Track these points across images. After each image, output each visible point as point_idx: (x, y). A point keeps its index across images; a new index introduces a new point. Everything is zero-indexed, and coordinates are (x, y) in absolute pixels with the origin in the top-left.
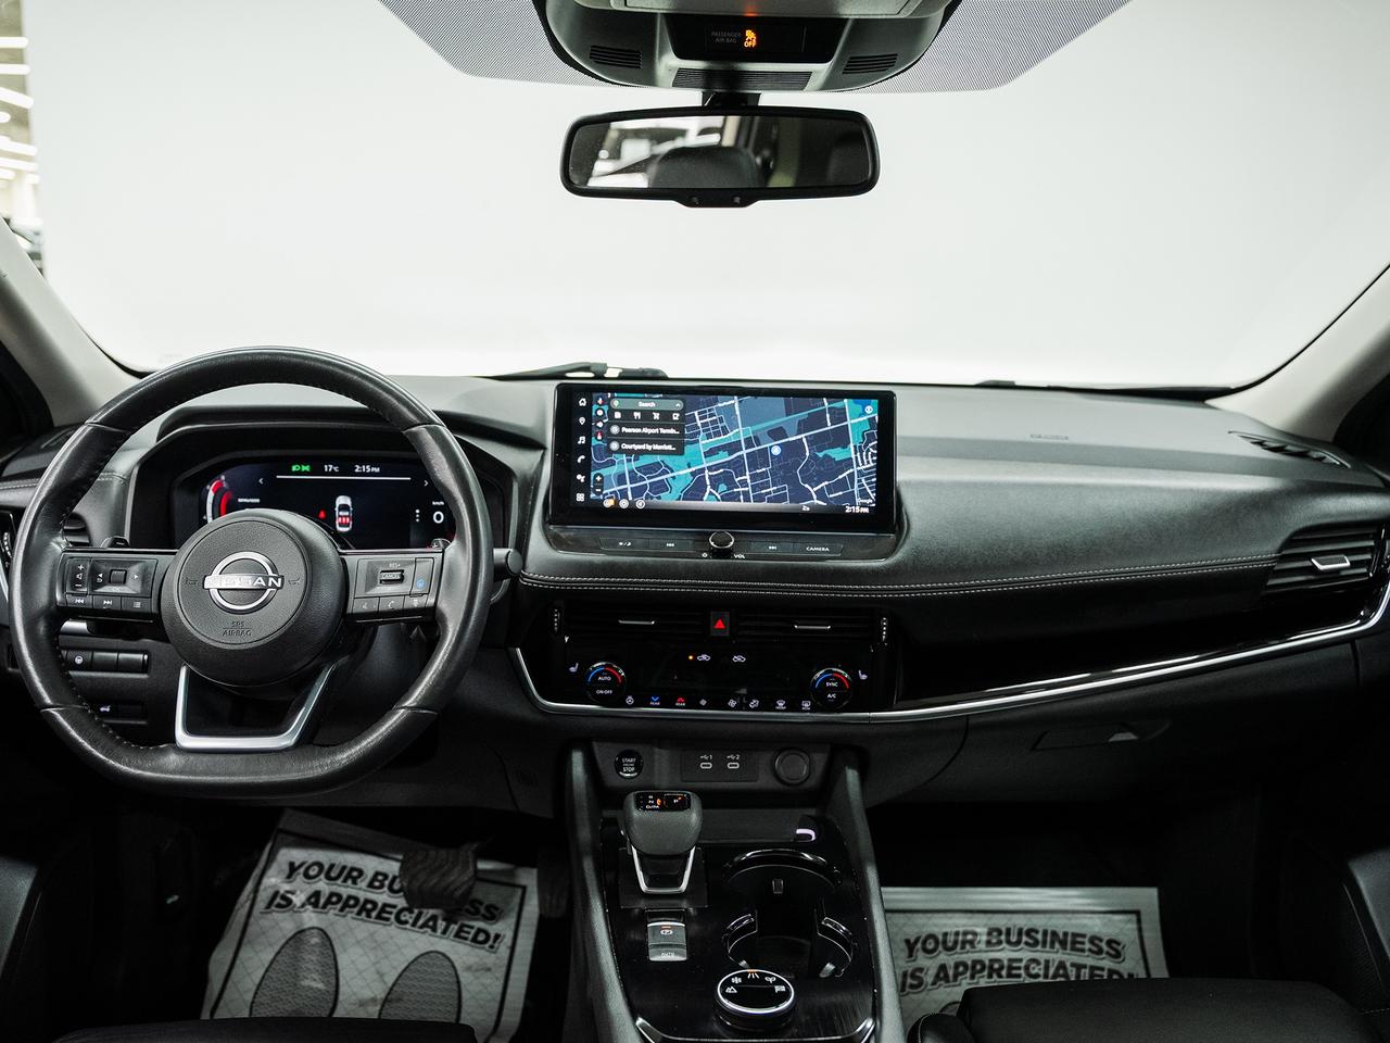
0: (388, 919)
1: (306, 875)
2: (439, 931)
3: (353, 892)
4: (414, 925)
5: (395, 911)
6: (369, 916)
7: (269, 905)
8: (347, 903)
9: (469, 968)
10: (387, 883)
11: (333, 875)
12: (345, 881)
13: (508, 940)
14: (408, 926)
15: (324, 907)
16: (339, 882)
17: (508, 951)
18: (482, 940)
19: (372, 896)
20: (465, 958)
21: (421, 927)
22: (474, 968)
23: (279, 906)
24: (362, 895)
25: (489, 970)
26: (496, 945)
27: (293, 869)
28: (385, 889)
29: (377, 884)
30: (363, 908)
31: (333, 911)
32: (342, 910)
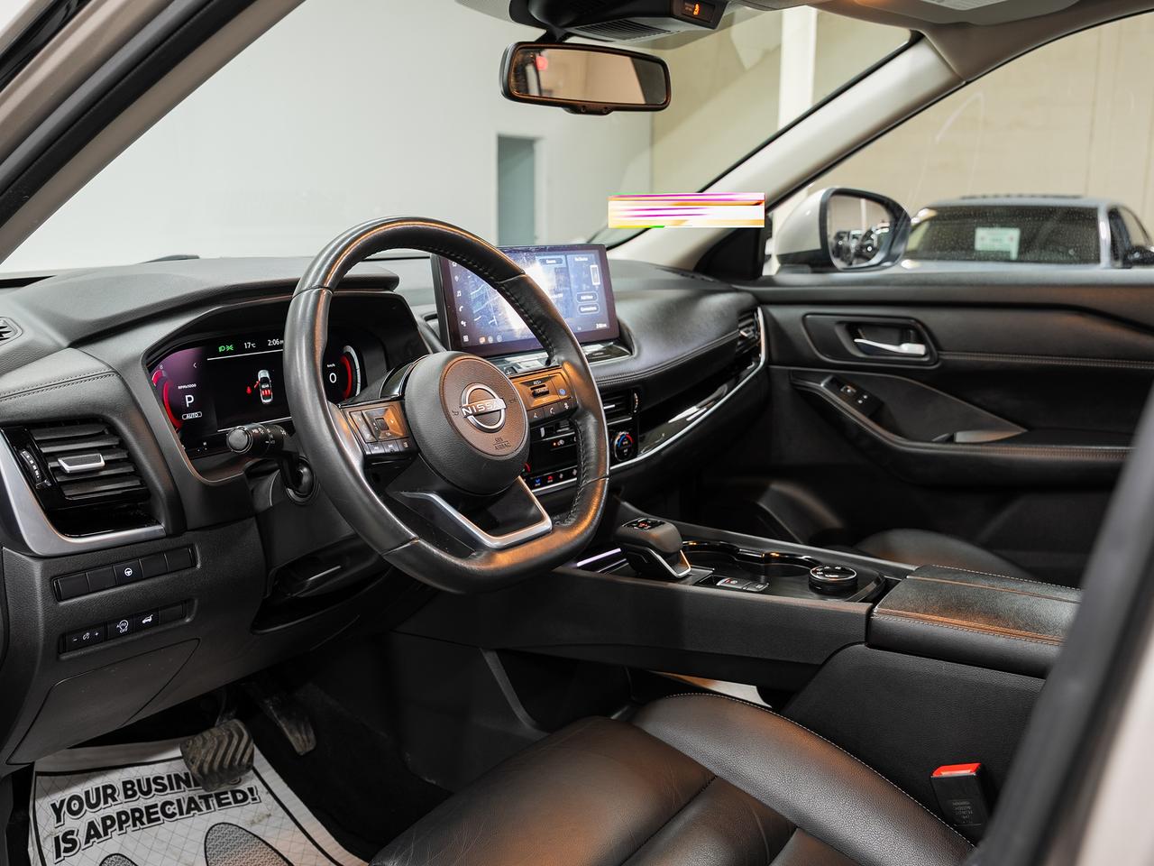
0: (158, 819)
1: (73, 813)
2: (204, 808)
3: (119, 808)
4: (181, 813)
5: (158, 809)
6: (142, 824)
7: (58, 855)
8: (121, 820)
9: (253, 823)
10: (136, 788)
11: (93, 801)
12: (106, 802)
13: (261, 788)
14: (178, 816)
15: (106, 834)
16: (102, 805)
17: (270, 795)
18: (243, 798)
19: (134, 805)
20: (242, 818)
21: (188, 812)
22: (256, 820)
23: (67, 850)
24: (128, 807)
25: (269, 816)
26: (256, 796)
27: (57, 810)
28: (139, 794)
29: (130, 793)
30: (135, 820)
31: (115, 832)
32: (121, 828)
